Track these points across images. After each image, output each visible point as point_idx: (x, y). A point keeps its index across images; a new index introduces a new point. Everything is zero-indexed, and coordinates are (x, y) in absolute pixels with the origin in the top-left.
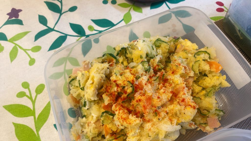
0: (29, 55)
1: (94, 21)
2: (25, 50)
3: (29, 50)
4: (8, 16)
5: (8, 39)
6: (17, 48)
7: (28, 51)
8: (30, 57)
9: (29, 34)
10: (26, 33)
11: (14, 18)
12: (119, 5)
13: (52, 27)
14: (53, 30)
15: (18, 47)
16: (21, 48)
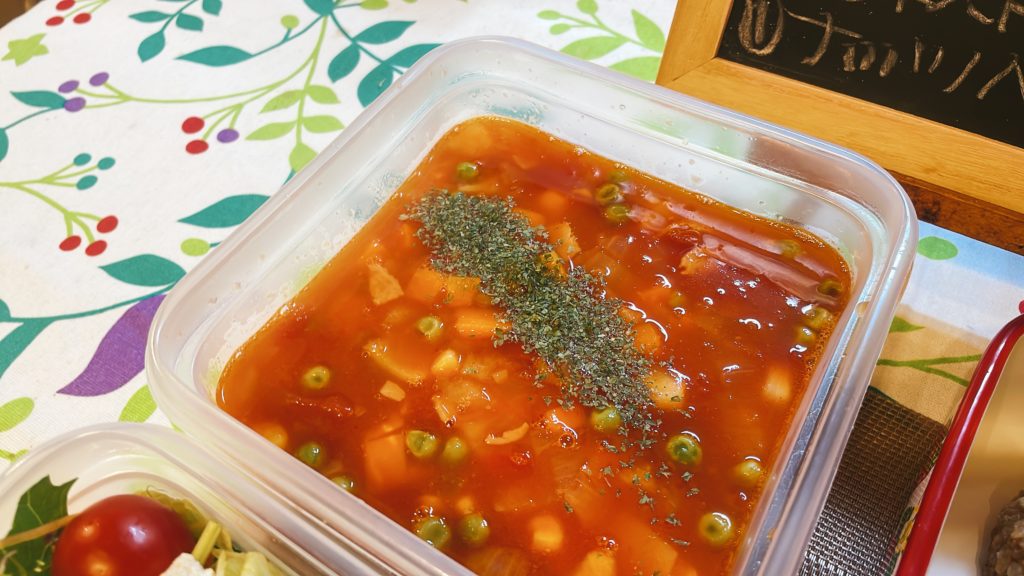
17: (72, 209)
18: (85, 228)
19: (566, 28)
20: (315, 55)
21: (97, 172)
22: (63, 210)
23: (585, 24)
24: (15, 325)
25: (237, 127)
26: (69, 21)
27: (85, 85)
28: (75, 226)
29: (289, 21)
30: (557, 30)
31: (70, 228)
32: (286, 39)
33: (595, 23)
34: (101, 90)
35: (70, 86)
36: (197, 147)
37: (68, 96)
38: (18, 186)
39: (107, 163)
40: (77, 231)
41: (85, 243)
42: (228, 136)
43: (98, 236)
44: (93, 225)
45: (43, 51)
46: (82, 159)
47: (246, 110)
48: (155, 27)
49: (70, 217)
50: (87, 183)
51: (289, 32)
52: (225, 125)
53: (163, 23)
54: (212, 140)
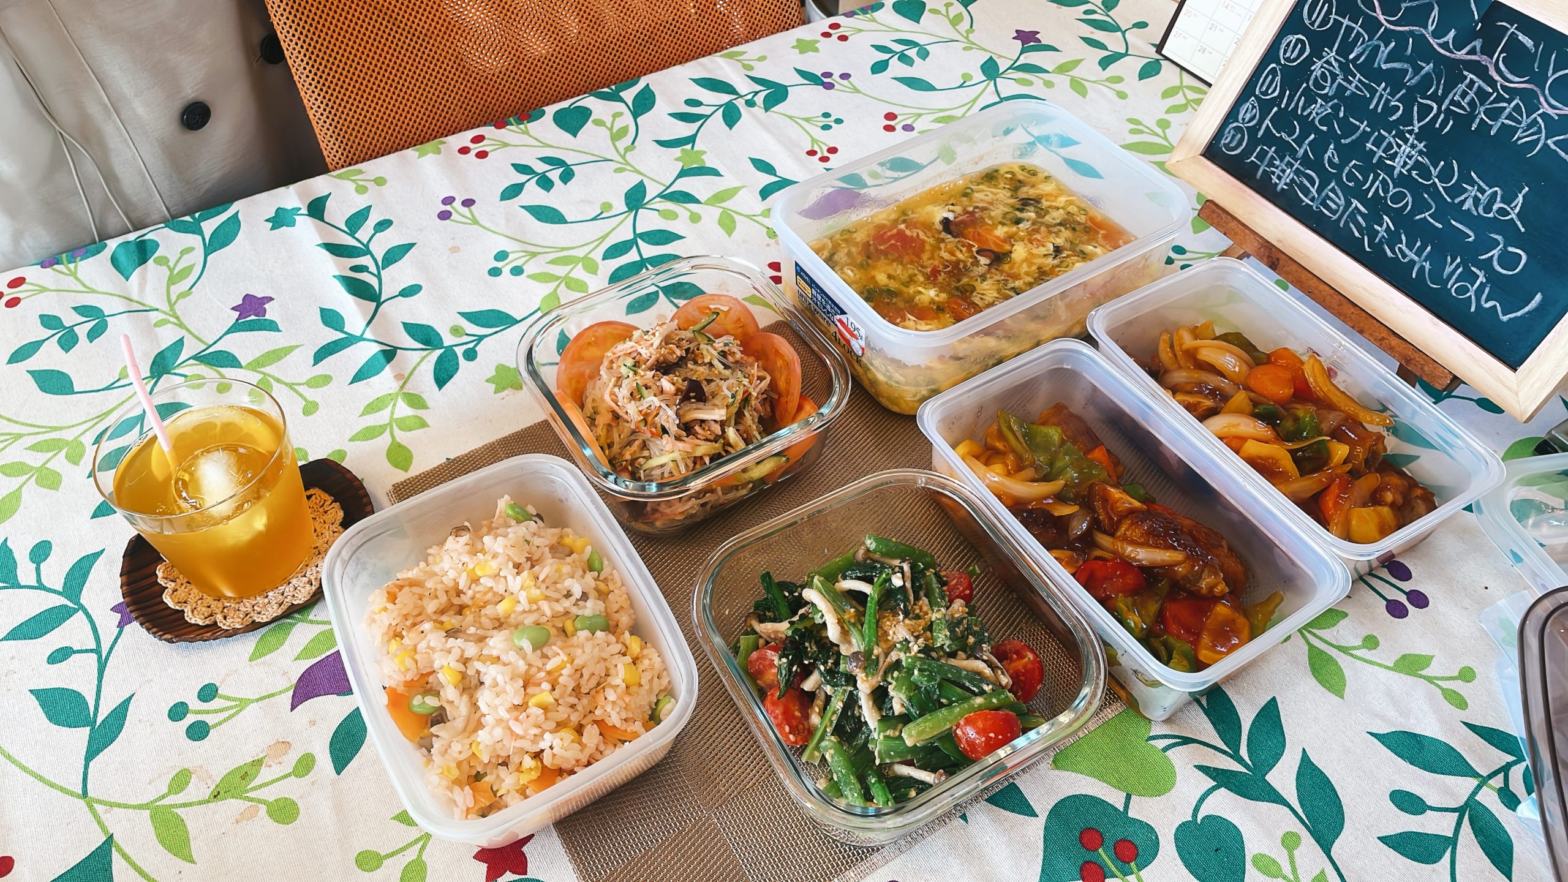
0: (301, 395)
1: (465, 315)
2: (291, 386)
3: (299, 384)
4: (236, 314)
5: (243, 365)
6: (269, 381)
7: (297, 387)
8: (305, 399)
9: (296, 351)
10: (290, 349)
11: (253, 317)
12: (528, 277)
13: (358, 334)
14: (361, 339)
15: (270, 379)
16: (278, 381)
17: (815, 137)
18: (821, 149)
19: (1142, 132)
20: (974, 101)
21: (833, 124)
22: (811, 137)
23: (1158, 135)
24: (778, 179)
25: (914, 125)
26: (835, 37)
27: (836, 76)
28: (816, 146)
29: (967, 77)
30: (1132, 131)
31: (813, 146)
32: (960, 86)
33: (1162, 135)
34: (845, 82)
35: (828, 75)
36: (889, 128)
37: (826, 80)
38: (790, 117)
39: (839, 121)
40: (816, 148)
41: (819, 155)
42: (908, 128)
43: (826, 154)
44: (825, 148)
45: (817, 50)
46: (826, 115)
47: (924, 116)
48: (886, 56)
49: (814, 141)
50: (826, 127)
51: (964, 82)
52: (908, 122)
53: (891, 55)
54: (899, 127)
